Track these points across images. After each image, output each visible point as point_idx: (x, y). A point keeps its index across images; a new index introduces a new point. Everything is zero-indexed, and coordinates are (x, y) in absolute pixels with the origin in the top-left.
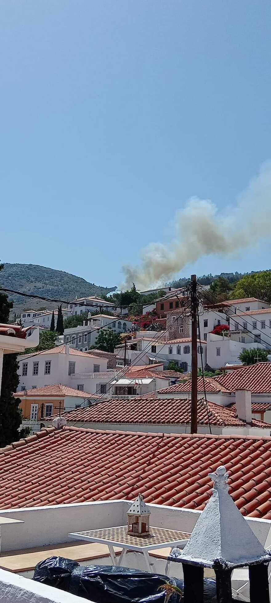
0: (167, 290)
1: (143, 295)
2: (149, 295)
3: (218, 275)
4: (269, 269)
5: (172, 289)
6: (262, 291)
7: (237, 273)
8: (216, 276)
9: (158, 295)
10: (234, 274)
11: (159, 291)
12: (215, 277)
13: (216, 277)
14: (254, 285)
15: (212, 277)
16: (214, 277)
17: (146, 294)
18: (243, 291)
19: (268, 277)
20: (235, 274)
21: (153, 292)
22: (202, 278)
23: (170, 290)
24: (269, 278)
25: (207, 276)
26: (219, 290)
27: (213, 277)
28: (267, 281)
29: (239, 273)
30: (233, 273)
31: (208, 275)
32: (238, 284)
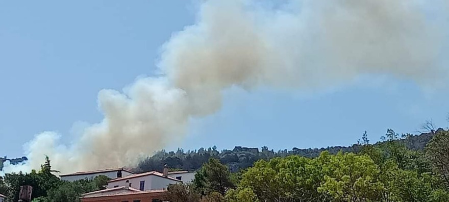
0: (114, 176)
1: (63, 183)
2: (76, 183)
3: (228, 150)
4: (327, 147)
5: (125, 175)
6: (287, 194)
7: (265, 149)
8: (224, 150)
9: (94, 184)
10: (260, 151)
11: (97, 177)
12: (222, 153)
13: (224, 153)
14: (275, 182)
15: (216, 153)
16: (220, 152)
17: (71, 180)
18: (251, 192)
19: (300, 167)
20: (262, 150)
21: (85, 176)
22: (197, 152)
23: (120, 175)
24: (302, 169)
25: (207, 150)
26: (207, 186)
27: (218, 152)
28: (298, 175)
29: (269, 150)
30: (257, 149)
31: (210, 148)
32: (244, 176)
